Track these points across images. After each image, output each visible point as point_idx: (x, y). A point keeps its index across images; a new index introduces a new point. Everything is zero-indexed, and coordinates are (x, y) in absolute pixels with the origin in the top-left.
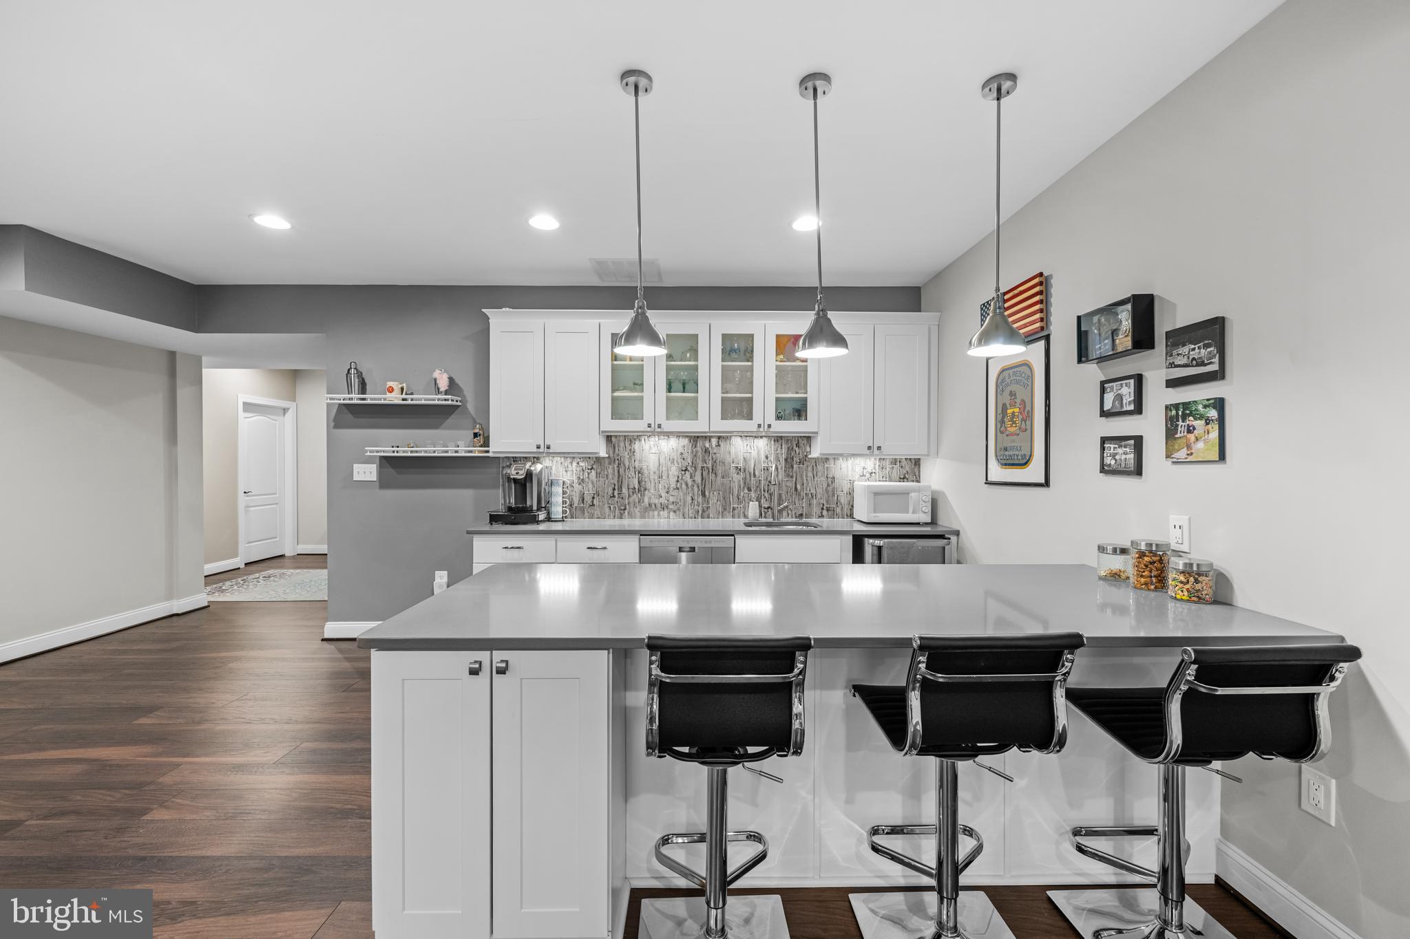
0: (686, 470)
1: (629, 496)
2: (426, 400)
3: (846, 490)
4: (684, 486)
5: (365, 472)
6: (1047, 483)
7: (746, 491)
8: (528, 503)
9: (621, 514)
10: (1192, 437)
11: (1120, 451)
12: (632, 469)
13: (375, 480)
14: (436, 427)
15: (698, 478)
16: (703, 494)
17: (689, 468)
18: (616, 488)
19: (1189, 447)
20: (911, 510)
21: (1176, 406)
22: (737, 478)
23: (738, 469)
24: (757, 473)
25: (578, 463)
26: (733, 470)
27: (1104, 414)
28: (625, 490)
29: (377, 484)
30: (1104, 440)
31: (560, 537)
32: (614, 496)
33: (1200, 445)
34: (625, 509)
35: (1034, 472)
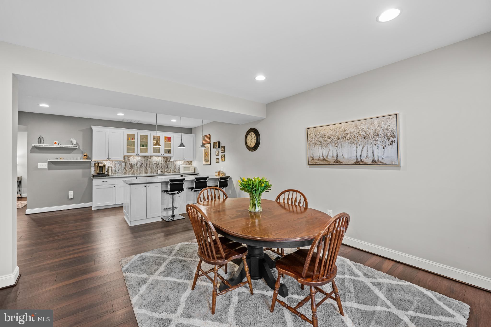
0: (143, 164)
1: (128, 170)
2: (64, 146)
3: (178, 167)
4: (142, 167)
5: (43, 166)
6: (210, 165)
7: (157, 168)
8: (103, 172)
9: (126, 174)
12: (129, 164)
13: (47, 167)
14: (70, 153)
15: (145, 165)
16: (147, 169)
17: (143, 163)
18: (125, 168)
20: (191, 170)
21: (222, 155)
22: (155, 165)
23: (155, 163)
24: (159, 164)
25: (114, 162)
26: (154, 164)
27: (216, 155)
28: (127, 169)
29: (48, 169)
30: (216, 159)
31: (117, 179)
32: (124, 170)
33: (224, 159)
34: (127, 173)
35: (209, 163)
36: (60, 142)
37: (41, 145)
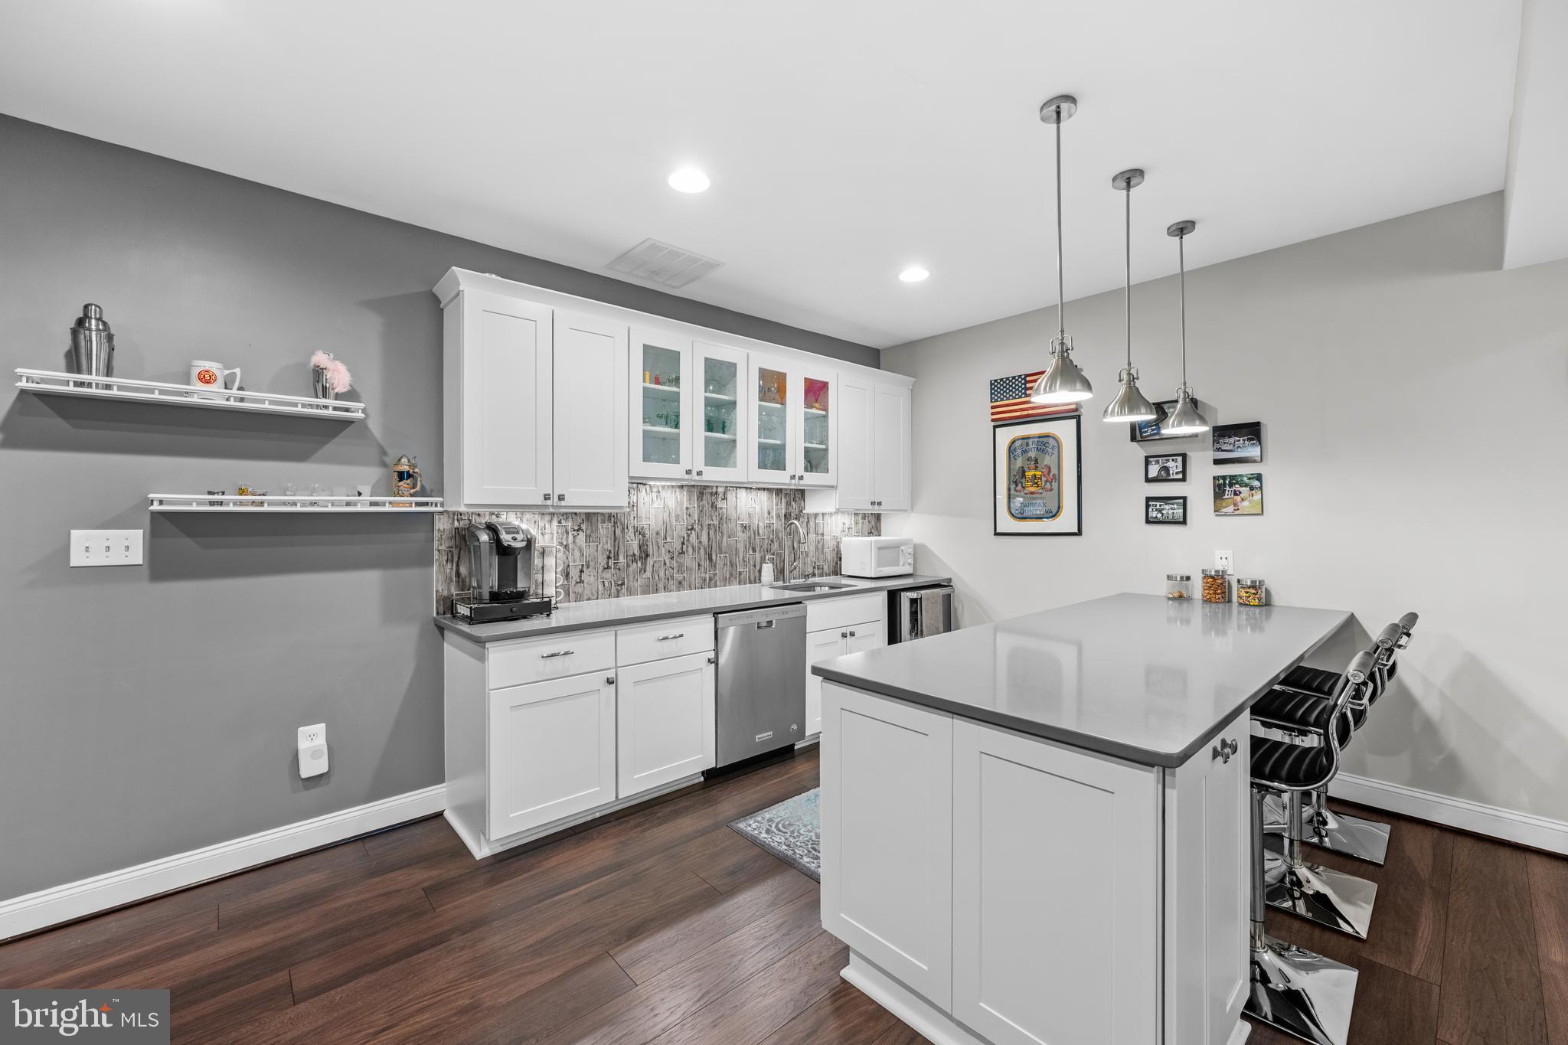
0: (692, 529)
1: (628, 566)
2: (272, 402)
3: (832, 544)
4: (690, 550)
5: (108, 548)
6: (1079, 533)
7: (751, 552)
8: (521, 585)
9: (618, 591)
10: (1238, 498)
11: (1167, 507)
12: (631, 530)
13: (141, 563)
14: (302, 457)
15: (704, 538)
16: (710, 559)
17: (696, 527)
18: (612, 555)
19: (1235, 505)
20: (901, 563)
21: (1224, 478)
22: (742, 536)
23: (745, 527)
24: (761, 531)
25: (560, 522)
26: (739, 528)
27: (1148, 480)
28: (621, 559)
29: (146, 572)
30: (1148, 499)
31: (622, 630)
32: (609, 567)
33: (1246, 503)
34: (623, 584)
36: (238, 371)
37: (95, 383)
